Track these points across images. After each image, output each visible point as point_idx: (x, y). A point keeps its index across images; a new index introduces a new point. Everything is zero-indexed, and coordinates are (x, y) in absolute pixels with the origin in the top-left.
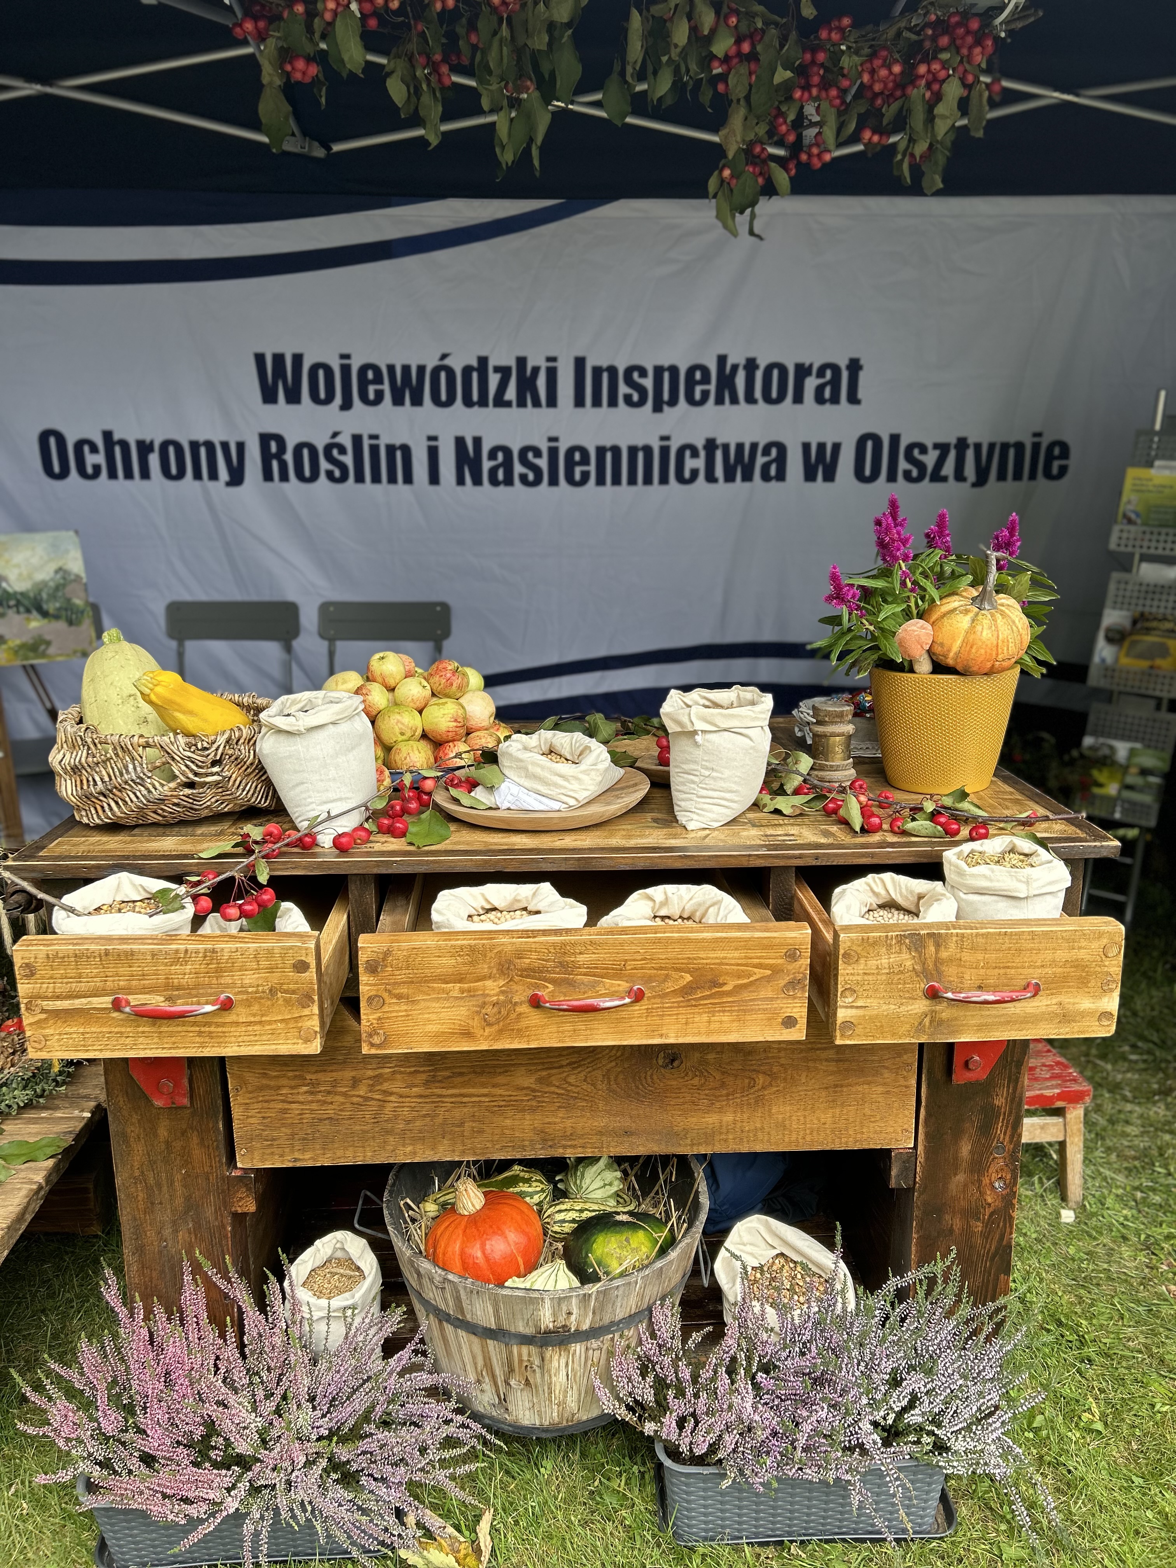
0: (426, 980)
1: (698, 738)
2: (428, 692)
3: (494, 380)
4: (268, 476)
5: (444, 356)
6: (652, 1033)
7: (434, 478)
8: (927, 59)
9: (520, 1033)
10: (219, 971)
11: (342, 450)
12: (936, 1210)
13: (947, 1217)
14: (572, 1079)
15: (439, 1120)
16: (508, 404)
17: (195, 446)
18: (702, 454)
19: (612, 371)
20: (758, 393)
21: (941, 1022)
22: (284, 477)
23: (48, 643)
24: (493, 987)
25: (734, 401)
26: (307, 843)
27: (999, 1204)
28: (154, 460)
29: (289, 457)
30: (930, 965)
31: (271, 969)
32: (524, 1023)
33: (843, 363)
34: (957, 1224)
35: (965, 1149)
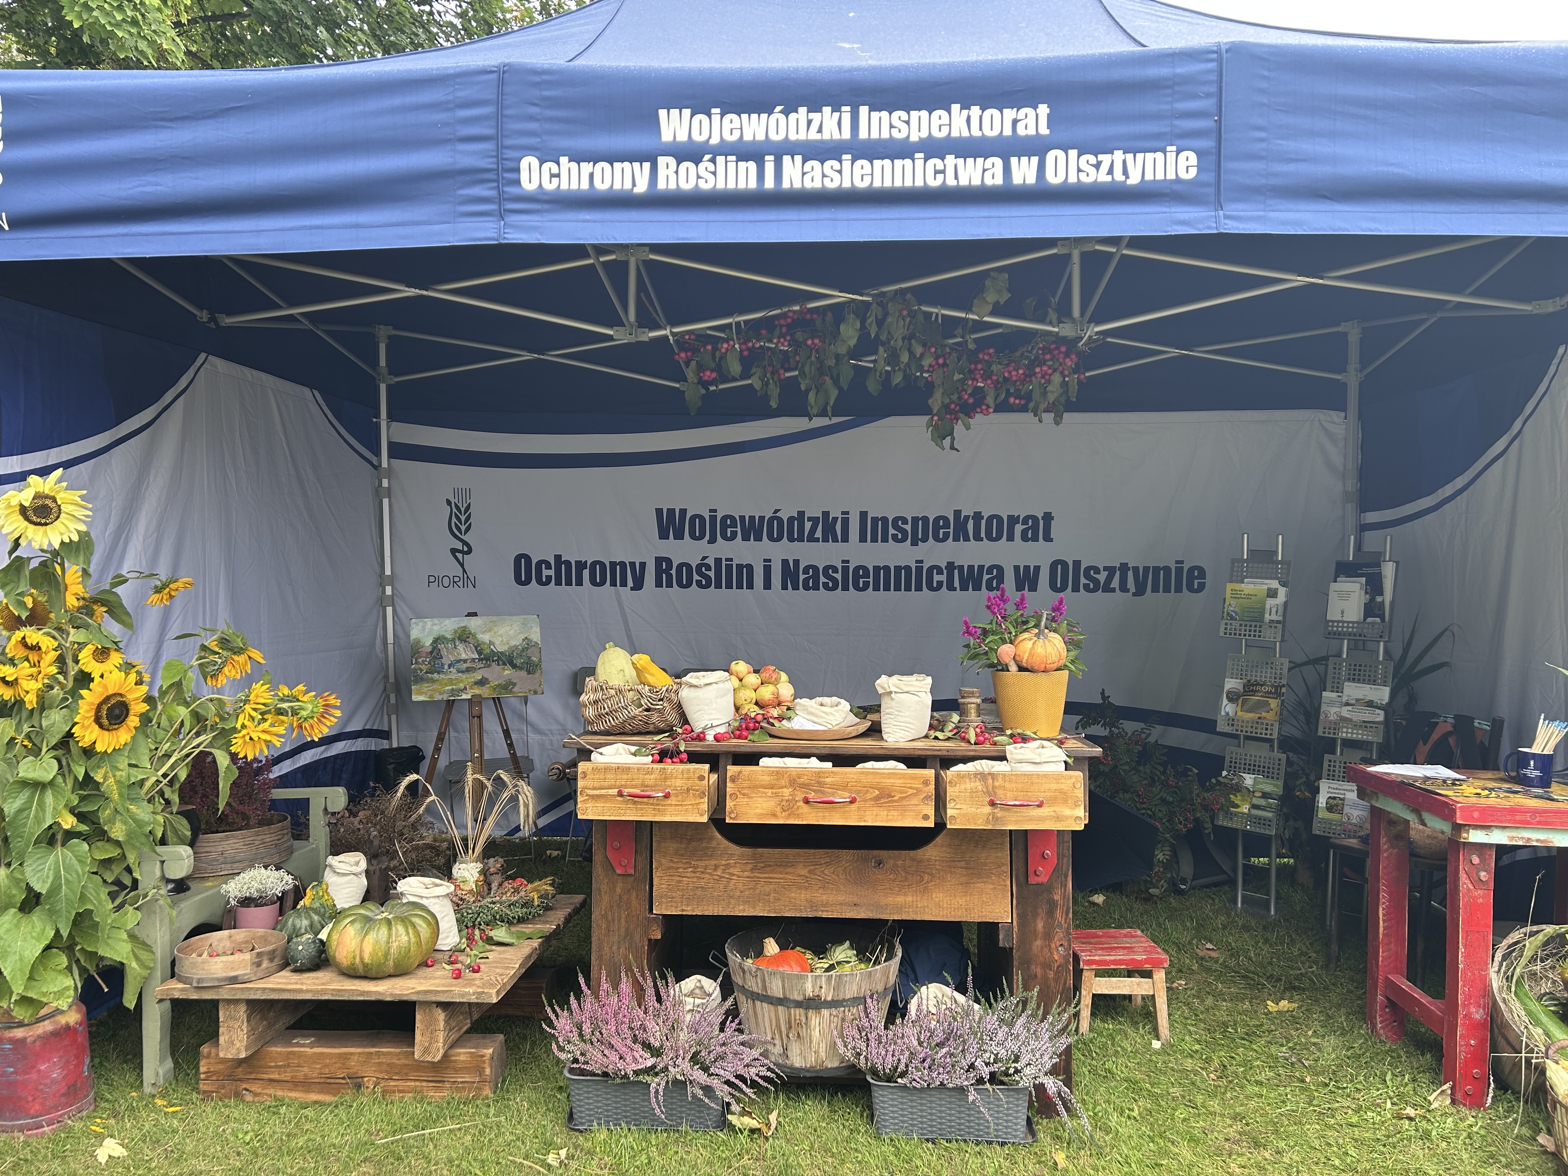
0: (756, 787)
1: (893, 695)
2: (759, 681)
3: (808, 525)
4: (659, 584)
5: (777, 511)
6: (860, 819)
7: (767, 585)
8: (1040, 365)
9: (798, 816)
10: (666, 779)
11: (708, 568)
12: (1026, 963)
13: (1033, 967)
14: (826, 872)
15: (757, 891)
16: (817, 540)
17: (613, 565)
18: (945, 572)
19: (885, 520)
20: (983, 535)
21: (997, 819)
22: (670, 585)
23: (514, 684)
24: (786, 792)
25: (967, 539)
26: (701, 737)
27: (1062, 961)
28: (586, 573)
29: (673, 572)
30: (990, 788)
31: (688, 779)
32: (800, 811)
33: (1040, 515)
34: (1039, 971)
35: (1040, 925)
